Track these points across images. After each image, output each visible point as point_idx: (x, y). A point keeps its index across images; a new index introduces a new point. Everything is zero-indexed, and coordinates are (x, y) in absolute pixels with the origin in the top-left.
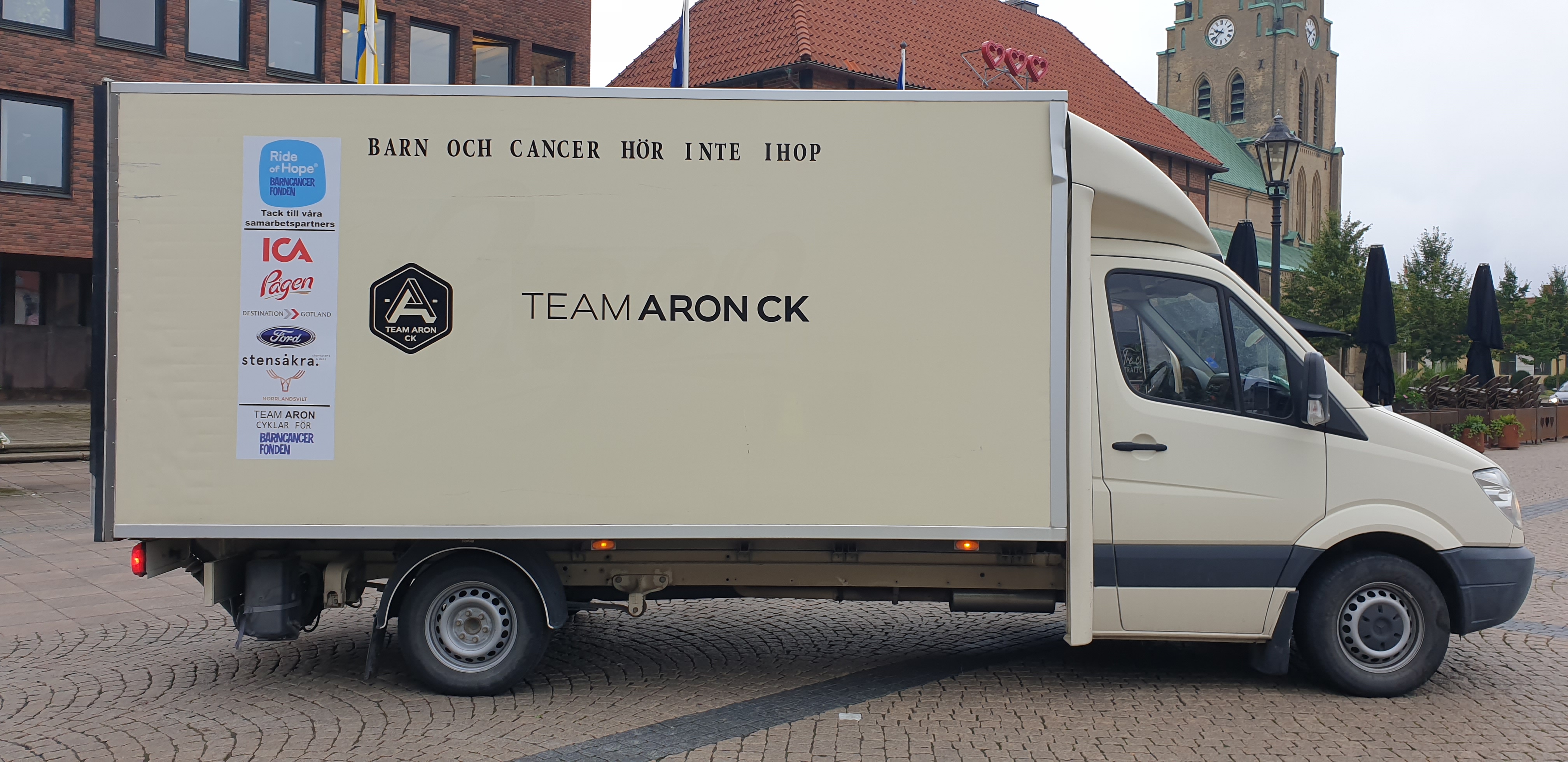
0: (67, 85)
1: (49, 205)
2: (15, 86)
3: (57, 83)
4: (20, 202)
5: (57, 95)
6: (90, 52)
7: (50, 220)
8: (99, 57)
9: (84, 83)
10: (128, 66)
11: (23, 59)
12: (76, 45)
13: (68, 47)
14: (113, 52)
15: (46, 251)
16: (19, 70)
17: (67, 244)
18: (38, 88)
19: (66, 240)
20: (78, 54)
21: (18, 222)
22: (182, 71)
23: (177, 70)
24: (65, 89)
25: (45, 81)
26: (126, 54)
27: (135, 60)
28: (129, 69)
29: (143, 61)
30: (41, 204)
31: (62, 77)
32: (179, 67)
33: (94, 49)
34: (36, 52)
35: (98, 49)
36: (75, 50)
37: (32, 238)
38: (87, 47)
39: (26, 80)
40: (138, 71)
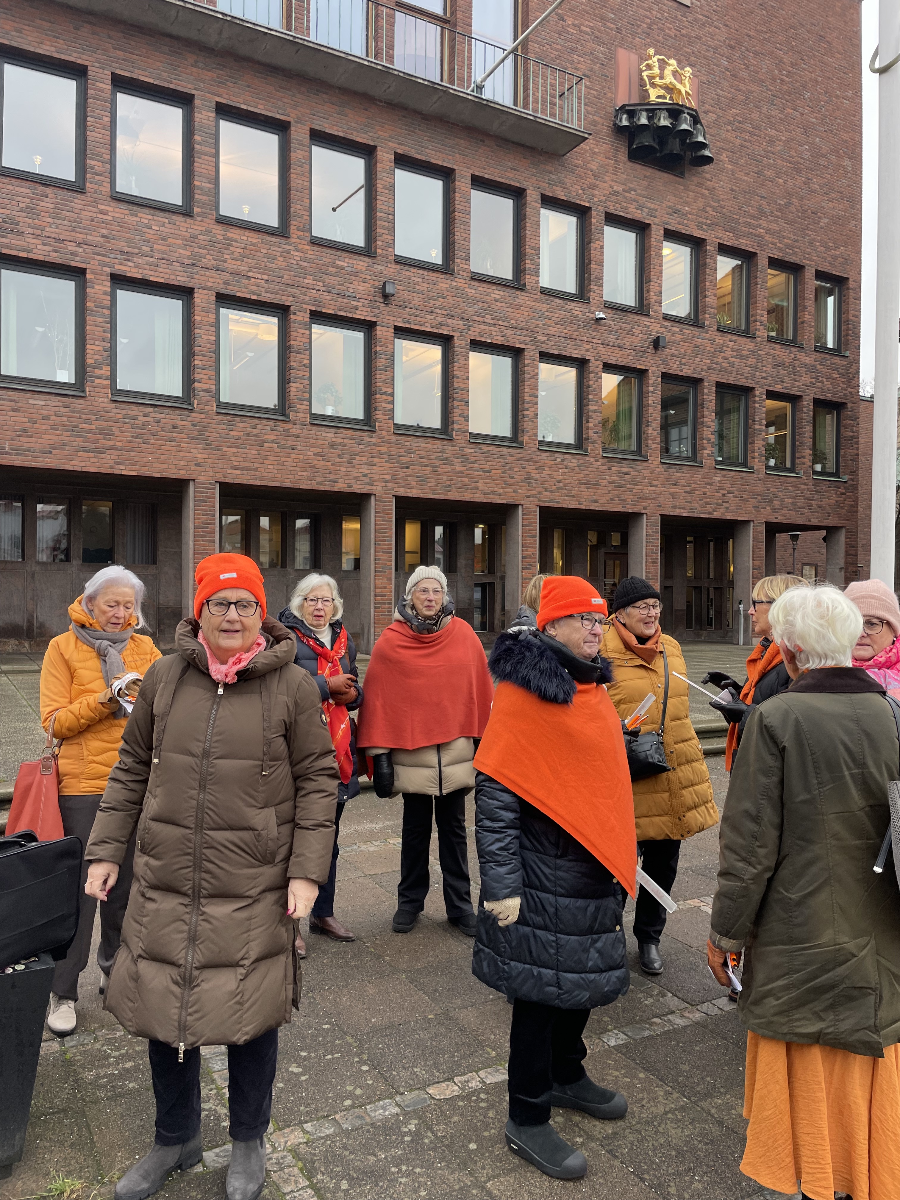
0: (449, 321)
1: (436, 447)
2: (408, 322)
3: (441, 319)
4: (413, 444)
5: (441, 332)
6: (466, 286)
7: (436, 462)
8: (473, 291)
9: (462, 318)
10: (496, 300)
11: (415, 295)
12: (456, 280)
13: (449, 282)
14: (485, 285)
15: (434, 494)
16: (412, 306)
17: (450, 486)
18: (427, 324)
19: (448, 482)
20: (457, 288)
21: (412, 464)
22: (538, 304)
23: (534, 303)
24: (447, 325)
25: (432, 317)
26: (494, 288)
27: (502, 293)
28: (498, 304)
29: (507, 294)
30: (430, 446)
31: (445, 312)
32: (536, 300)
33: (469, 282)
34: (424, 287)
35: (473, 283)
36: (455, 284)
37: (423, 480)
38: (464, 281)
39: (417, 316)
40: (504, 305)
